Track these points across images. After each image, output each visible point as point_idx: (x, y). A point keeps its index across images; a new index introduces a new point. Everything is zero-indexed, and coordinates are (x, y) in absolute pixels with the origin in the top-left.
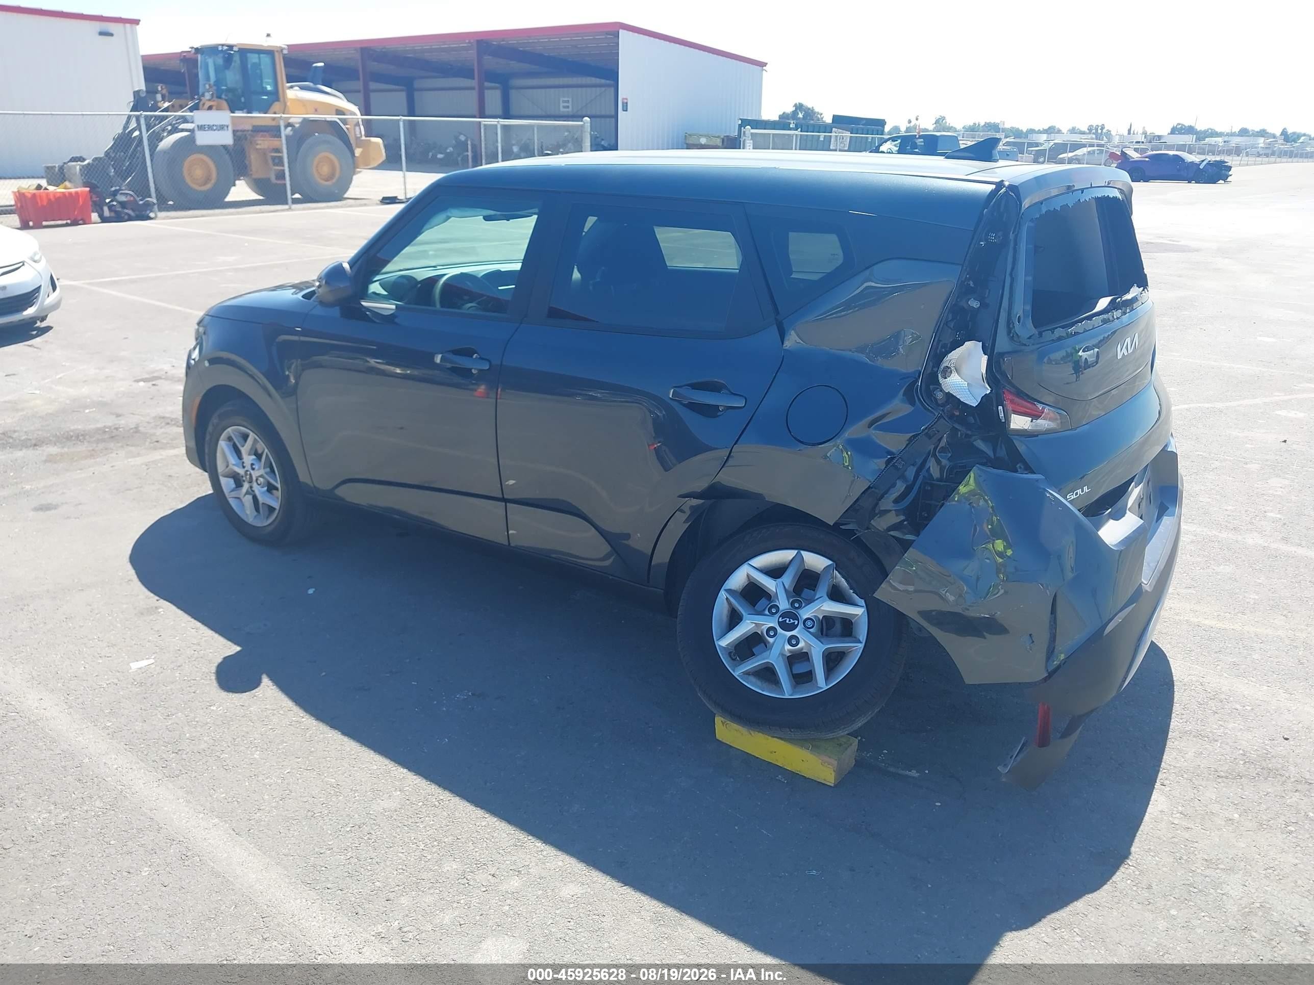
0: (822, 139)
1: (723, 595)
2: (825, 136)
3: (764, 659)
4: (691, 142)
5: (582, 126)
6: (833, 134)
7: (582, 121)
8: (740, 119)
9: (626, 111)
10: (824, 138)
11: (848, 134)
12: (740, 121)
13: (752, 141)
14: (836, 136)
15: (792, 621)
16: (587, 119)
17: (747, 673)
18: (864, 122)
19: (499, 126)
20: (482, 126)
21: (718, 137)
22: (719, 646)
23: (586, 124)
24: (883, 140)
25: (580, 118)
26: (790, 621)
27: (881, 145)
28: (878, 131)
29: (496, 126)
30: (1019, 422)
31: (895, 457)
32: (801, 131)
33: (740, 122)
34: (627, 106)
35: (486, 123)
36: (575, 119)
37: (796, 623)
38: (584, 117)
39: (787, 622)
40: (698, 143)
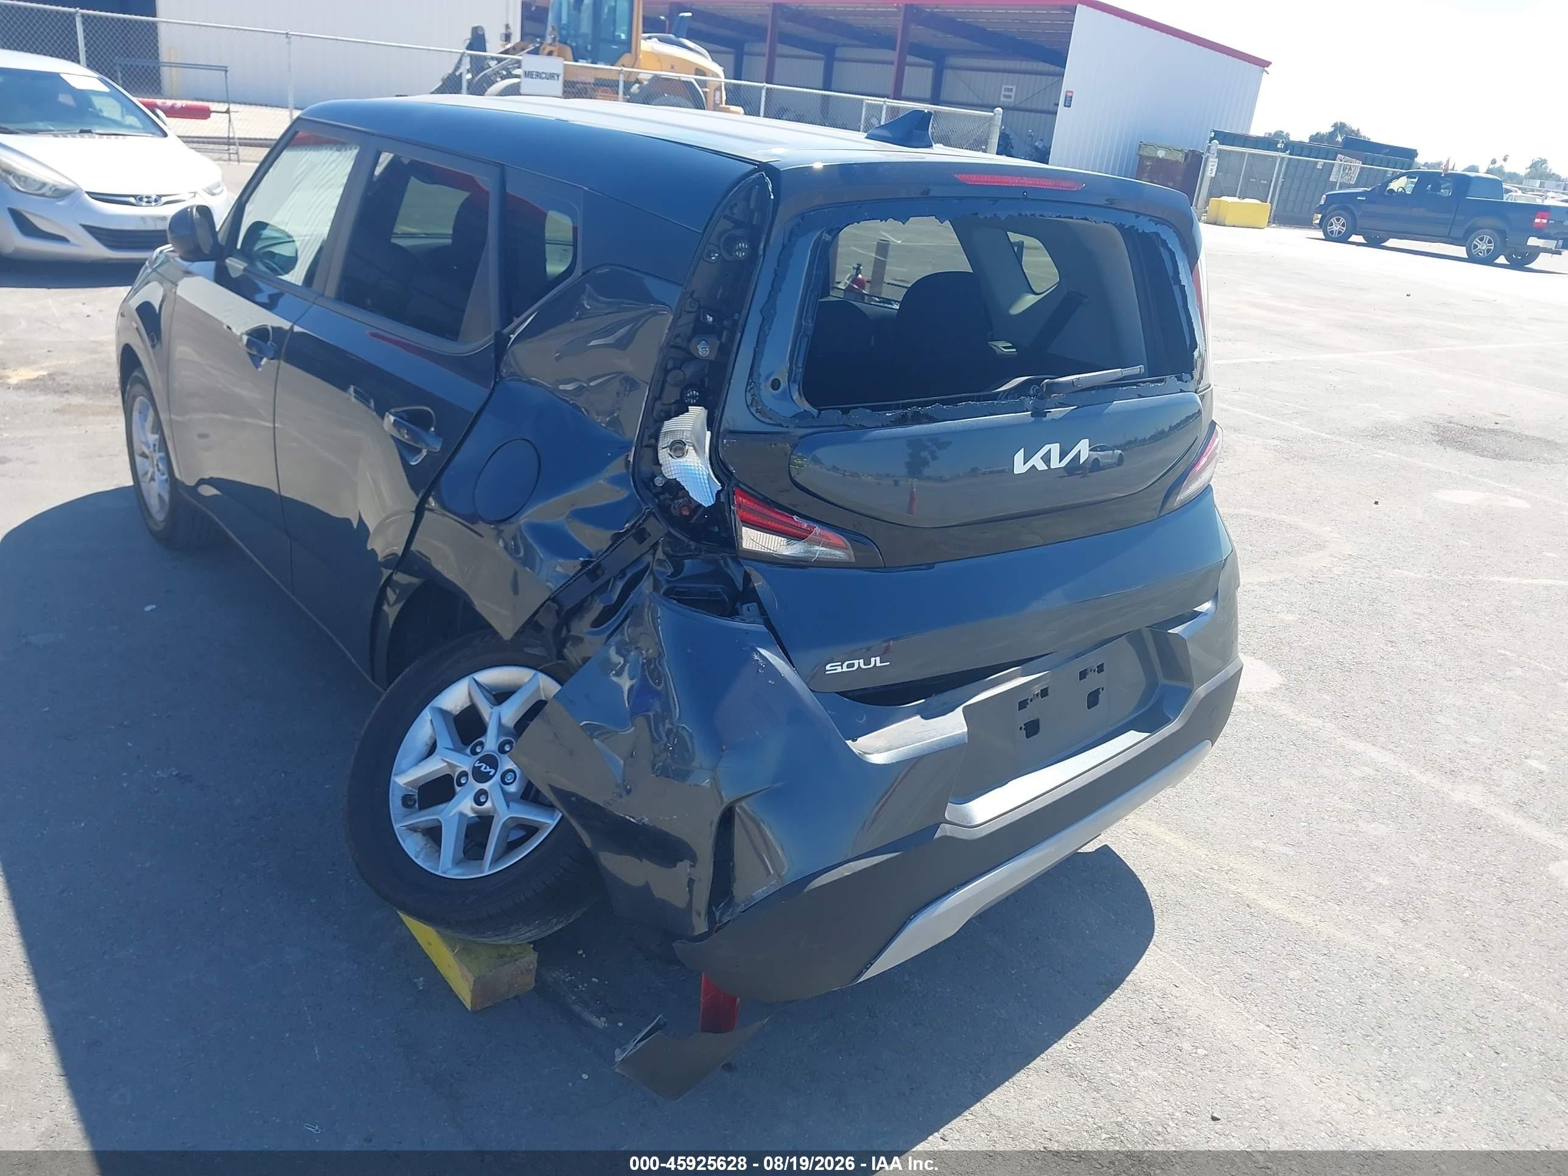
0: (1319, 167)
1: (427, 715)
2: (1325, 163)
3: (434, 814)
4: (1145, 154)
5: (991, 119)
6: (1337, 162)
7: (993, 112)
8: (1214, 131)
9: (1069, 106)
10: (1323, 166)
11: (1359, 164)
12: (1213, 133)
13: (1217, 160)
14: (1341, 165)
15: (488, 769)
16: (1000, 109)
17: (413, 829)
18: (1388, 150)
19: (885, 107)
20: (864, 104)
21: (1182, 151)
22: (395, 782)
23: (996, 116)
24: (1394, 176)
25: (992, 108)
26: (486, 768)
27: (1391, 182)
28: (1403, 163)
29: (881, 107)
30: (753, 540)
31: (592, 562)
32: (1290, 154)
33: (1213, 135)
34: (1071, 101)
35: (869, 102)
36: (984, 109)
37: (491, 774)
38: (995, 108)
39: (482, 769)
40: (1154, 155)
